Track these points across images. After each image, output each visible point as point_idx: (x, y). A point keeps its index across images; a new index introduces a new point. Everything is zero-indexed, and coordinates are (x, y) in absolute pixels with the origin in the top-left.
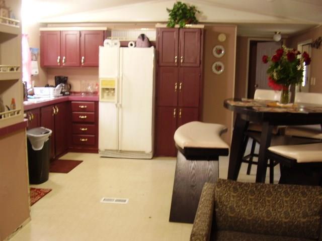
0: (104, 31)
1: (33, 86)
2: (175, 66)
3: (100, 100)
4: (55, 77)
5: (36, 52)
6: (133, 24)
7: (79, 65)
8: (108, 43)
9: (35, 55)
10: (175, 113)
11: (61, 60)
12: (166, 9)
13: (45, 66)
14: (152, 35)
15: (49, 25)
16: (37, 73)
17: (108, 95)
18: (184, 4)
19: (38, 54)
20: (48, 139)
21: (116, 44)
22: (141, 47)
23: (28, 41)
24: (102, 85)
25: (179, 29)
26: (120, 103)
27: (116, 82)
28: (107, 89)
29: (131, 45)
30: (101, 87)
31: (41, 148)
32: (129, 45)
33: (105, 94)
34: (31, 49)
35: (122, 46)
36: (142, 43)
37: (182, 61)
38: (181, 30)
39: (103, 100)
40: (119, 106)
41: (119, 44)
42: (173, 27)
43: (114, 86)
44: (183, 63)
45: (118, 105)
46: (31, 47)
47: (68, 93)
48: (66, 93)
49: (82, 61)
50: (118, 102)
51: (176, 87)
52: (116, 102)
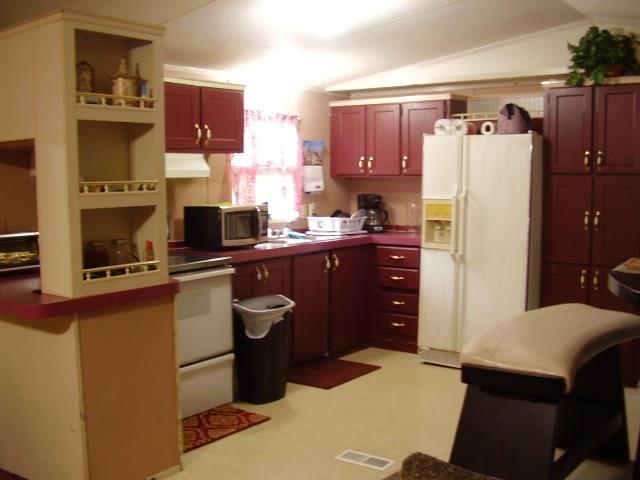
0: (445, 102)
1: (311, 213)
2: (586, 174)
3: (423, 245)
4: (359, 197)
5: (319, 149)
6: (512, 84)
7: (397, 172)
8: (442, 127)
9: (317, 154)
10: (582, 279)
11: (365, 163)
12: (566, 46)
13: (339, 175)
14: (535, 106)
15: (353, 95)
16: (322, 189)
17: (442, 235)
18: (605, 31)
19: (324, 152)
20: (282, 319)
21: (458, 128)
22: (506, 132)
23: (298, 130)
24: (427, 214)
25: (593, 87)
26: (460, 253)
27: (453, 210)
28: (438, 222)
29: (488, 129)
30: (425, 218)
31: (262, 336)
32: (483, 130)
33: (436, 233)
34: (305, 143)
35: (470, 132)
36: (507, 125)
37: (599, 160)
38: (597, 90)
39: (429, 245)
40: (460, 260)
41: (465, 129)
42: (580, 84)
43: (450, 215)
44: (601, 165)
45: (458, 257)
46: (306, 139)
47: (381, 228)
48: (376, 228)
49: (404, 164)
50: (456, 251)
51: (586, 220)
52: (452, 252)
